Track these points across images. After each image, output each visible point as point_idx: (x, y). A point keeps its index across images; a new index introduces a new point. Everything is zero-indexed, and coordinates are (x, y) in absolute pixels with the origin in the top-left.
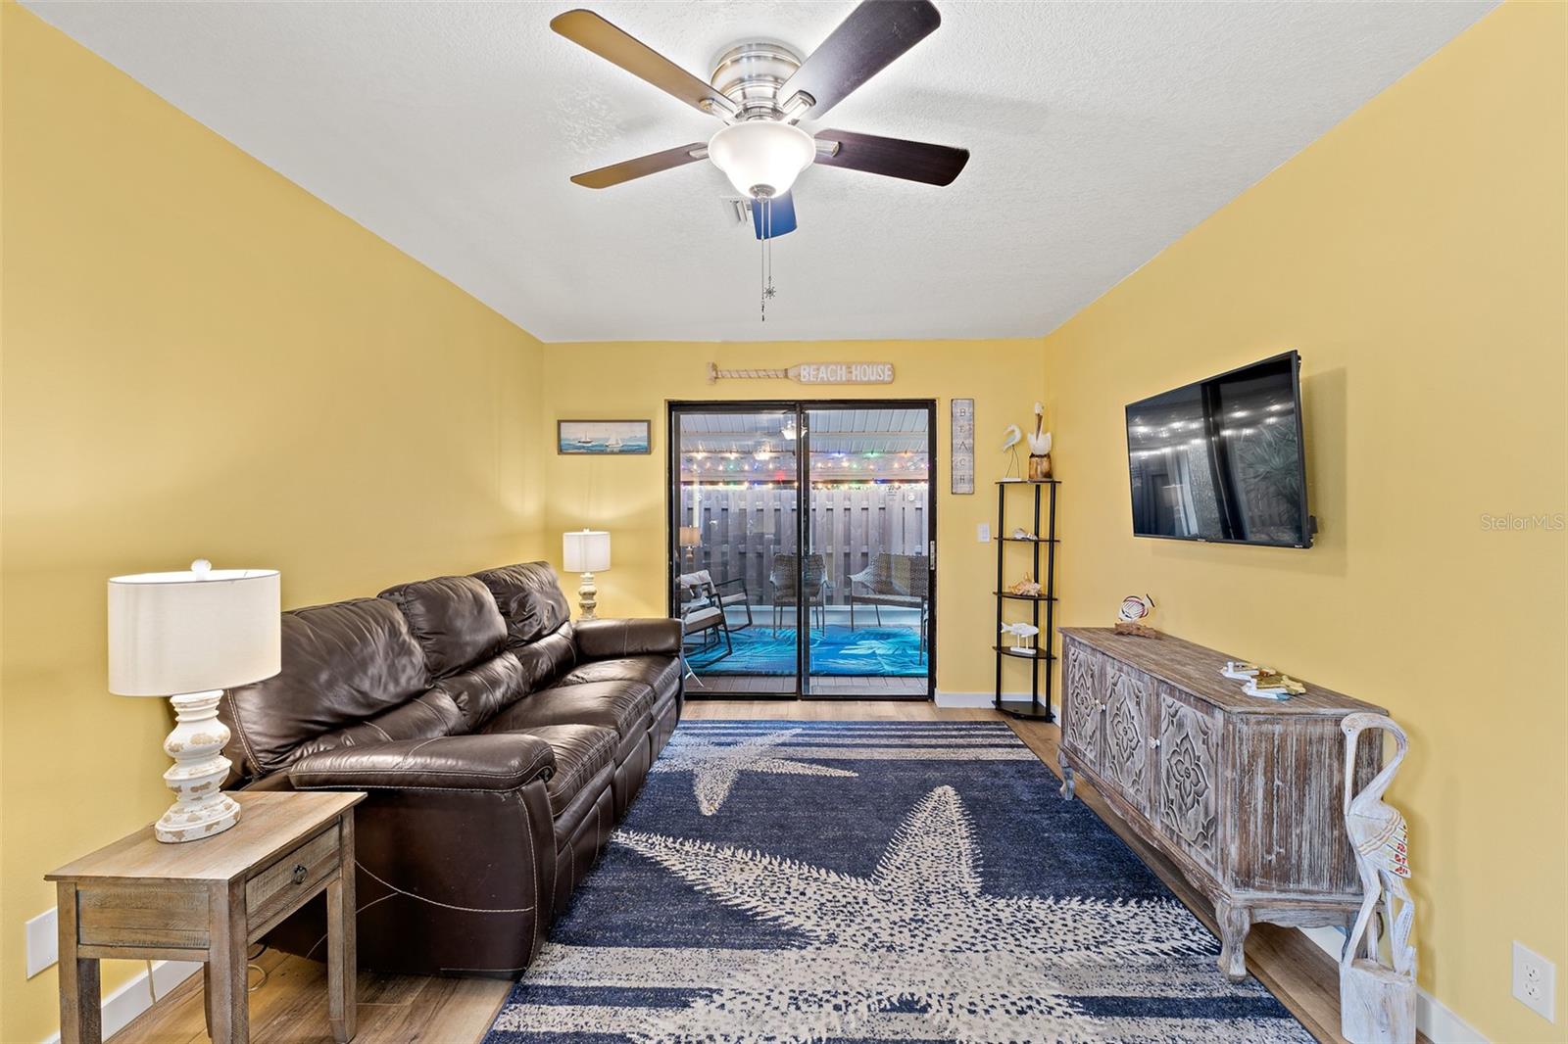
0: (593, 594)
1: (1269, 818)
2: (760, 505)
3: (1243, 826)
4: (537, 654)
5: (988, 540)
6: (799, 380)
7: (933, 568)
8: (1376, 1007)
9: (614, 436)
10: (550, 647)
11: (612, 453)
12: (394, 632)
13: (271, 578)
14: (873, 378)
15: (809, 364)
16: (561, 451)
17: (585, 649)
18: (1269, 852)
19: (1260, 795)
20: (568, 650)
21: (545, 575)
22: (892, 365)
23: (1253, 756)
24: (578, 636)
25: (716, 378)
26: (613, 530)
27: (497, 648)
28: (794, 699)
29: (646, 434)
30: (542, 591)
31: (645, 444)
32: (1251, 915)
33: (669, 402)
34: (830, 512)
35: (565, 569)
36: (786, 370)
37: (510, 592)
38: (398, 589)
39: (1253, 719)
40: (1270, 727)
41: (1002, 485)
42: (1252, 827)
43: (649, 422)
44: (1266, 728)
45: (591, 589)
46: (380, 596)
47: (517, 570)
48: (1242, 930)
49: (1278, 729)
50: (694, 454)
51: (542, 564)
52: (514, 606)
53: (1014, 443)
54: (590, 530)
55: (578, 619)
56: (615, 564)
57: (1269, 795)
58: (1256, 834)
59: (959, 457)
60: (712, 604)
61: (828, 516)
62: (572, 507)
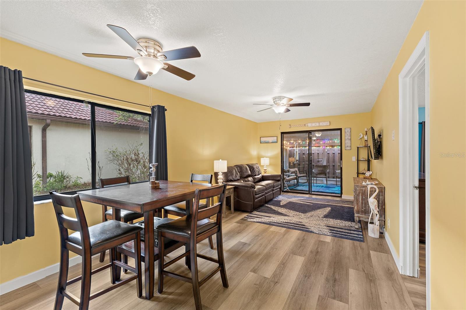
0: (266, 170)
1: (362, 203)
2: (318, 152)
3: (358, 204)
4: (255, 178)
5: (355, 160)
6: (308, 126)
7: (341, 167)
8: (372, 230)
9: (270, 140)
10: (258, 177)
11: (270, 143)
12: (236, 171)
13: (226, 162)
14: (325, 125)
15: (310, 123)
16: (261, 143)
17: (264, 179)
18: (362, 209)
19: (361, 199)
20: (261, 179)
21: (257, 165)
22: (330, 122)
23: (359, 193)
24: (263, 176)
25: (290, 127)
26: (270, 158)
27: (249, 176)
28: (308, 194)
29: (276, 139)
30: (256, 168)
31: (276, 141)
32: (359, 218)
33: (281, 132)
34: (334, 154)
35: (261, 165)
36: (305, 125)
37: (251, 168)
38: (236, 165)
39: (359, 187)
40: (362, 188)
41: (358, 148)
42: (359, 204)
43: (277, 137)
44: (361, 188)
45: (266, 169)
46: (234, 166)
47: (252, 164)
48: (357, 220)
49: (364, 189)
50: (291, 141)
51: (257, 164)
52: (252, 170)
53: (361, 137)
54: (266, 158)
55: (263, 174)
56: (271, 164)
57: (362, 199)
58: (360, 205)
59: (347, 141)
60: (295, 175)
61: (333, 155)
62: (263, 153)
